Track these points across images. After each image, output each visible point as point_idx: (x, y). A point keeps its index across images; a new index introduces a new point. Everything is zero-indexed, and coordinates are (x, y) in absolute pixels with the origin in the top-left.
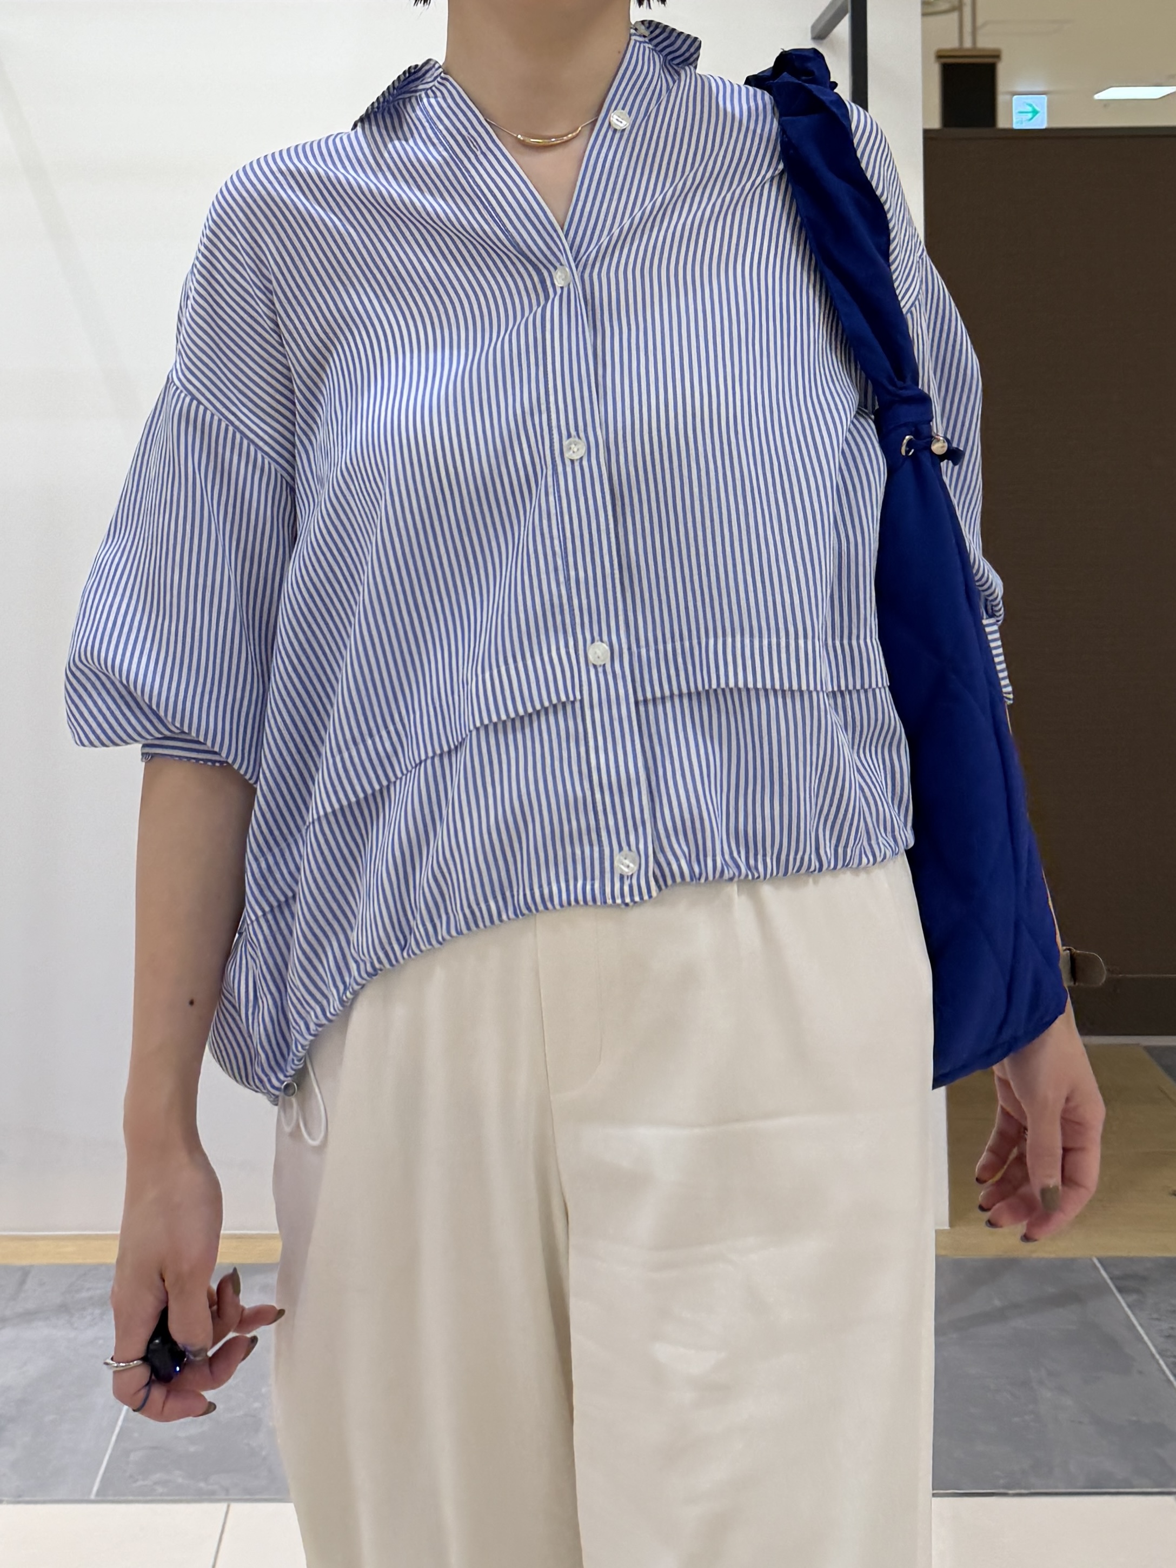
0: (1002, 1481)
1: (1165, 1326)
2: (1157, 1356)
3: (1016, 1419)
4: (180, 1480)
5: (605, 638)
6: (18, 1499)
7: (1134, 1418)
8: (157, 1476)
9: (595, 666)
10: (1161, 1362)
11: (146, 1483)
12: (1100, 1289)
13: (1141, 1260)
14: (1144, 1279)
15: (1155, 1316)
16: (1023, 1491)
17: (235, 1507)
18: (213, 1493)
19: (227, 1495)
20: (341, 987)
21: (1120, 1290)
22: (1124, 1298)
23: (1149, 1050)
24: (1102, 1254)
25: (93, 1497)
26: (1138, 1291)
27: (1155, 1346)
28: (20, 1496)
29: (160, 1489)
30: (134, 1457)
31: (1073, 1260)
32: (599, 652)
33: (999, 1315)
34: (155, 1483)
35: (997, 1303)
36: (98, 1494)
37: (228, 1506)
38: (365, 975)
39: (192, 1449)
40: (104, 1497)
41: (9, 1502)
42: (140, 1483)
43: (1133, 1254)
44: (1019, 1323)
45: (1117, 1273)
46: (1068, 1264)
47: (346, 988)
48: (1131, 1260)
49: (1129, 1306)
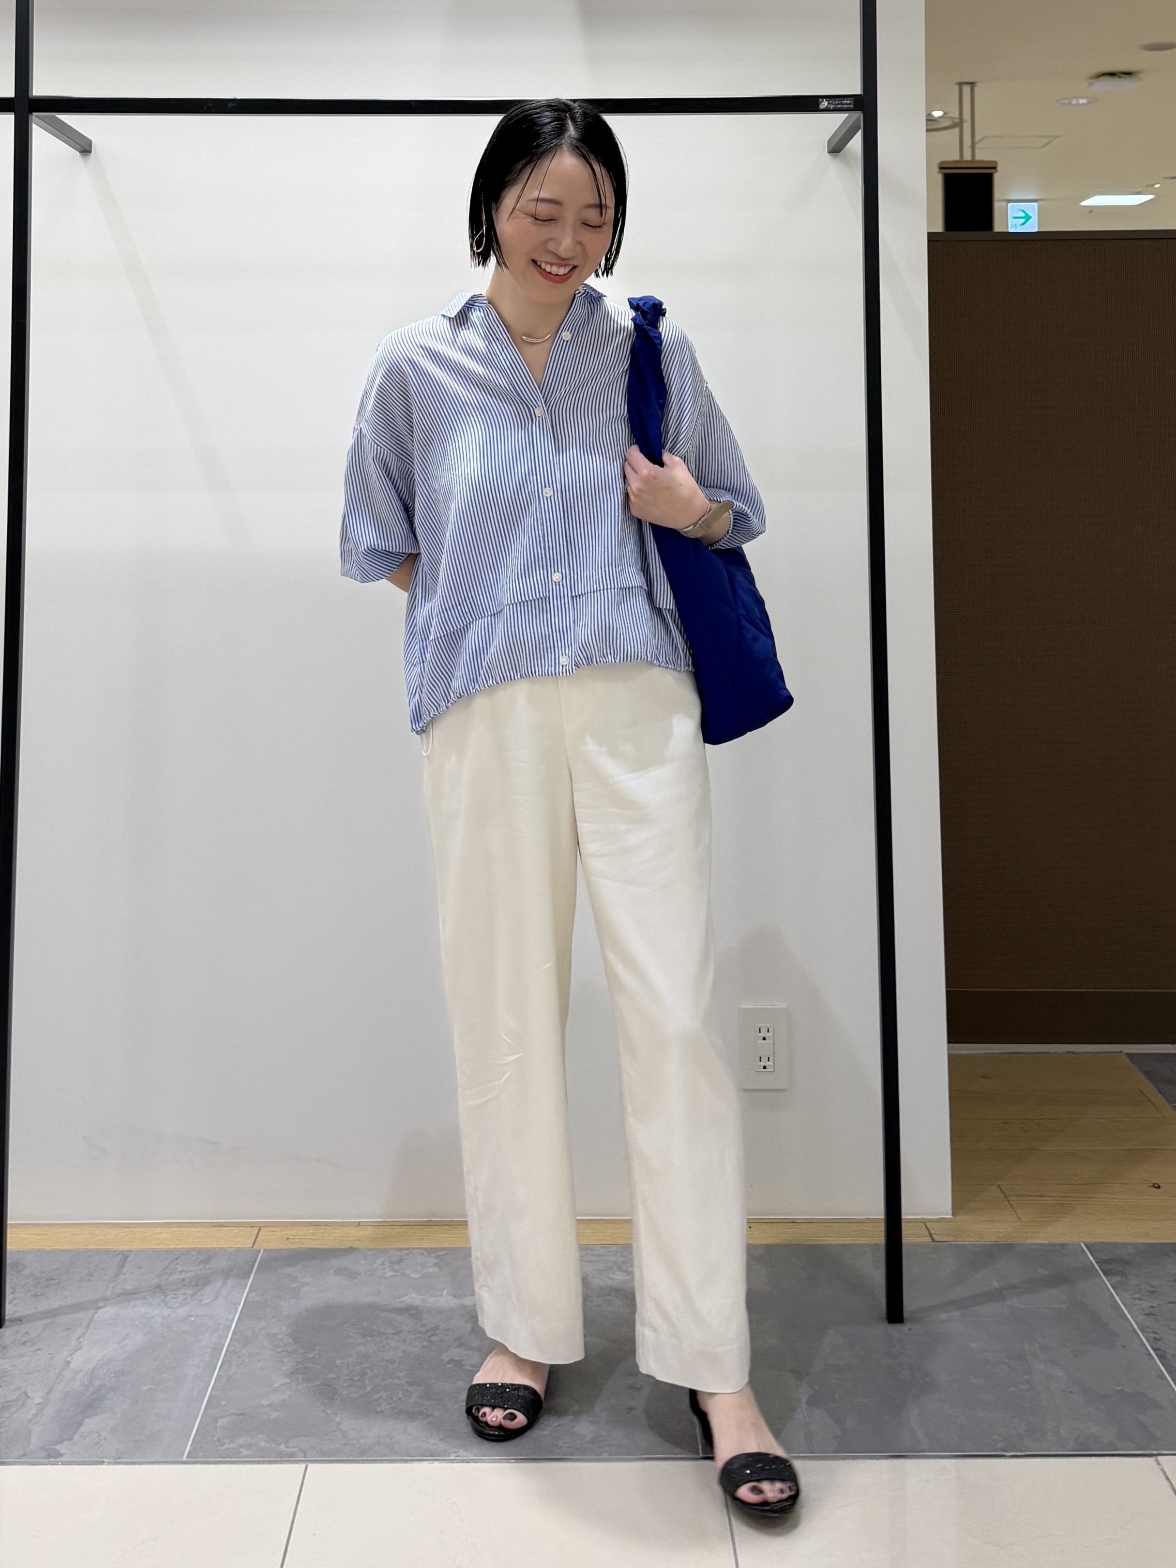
0: (1000, 1445)
1: (1146, 1305)
2: (1139, 1332)
3: (1012, 1389)
4: (263, 1444)
5: (560, 571)
6: (118, 1460)
7: (1119, 1388)
8: (242, 1440)
9: (555, 582)
10: (1142, 1337)
11: (232, 1446)
12: (1087, 1272)
13: (1124, 1245)
14: (1127, 1263)
15: (1137, 1296)
16: (1019, 1453)
17: (311, 1466)
18: (293, 1455)
19: (306, 1457)
20: (447, 702)
21: (1106, 1273)
22: (1109, 1281)
23: (1129, 1055)
24: (1089, 1240)
25: (184, 1459)
26: (1121, 1273)
27: (1137, 1324)
28: (119, 1458)
29: (245, 1452)
30: (221, 1423)
31: (1063, 1245)
32: (557, 577)
33: (998, 1295)
34: (241, 1447)
35: (996, 1284)
36: (188, 1457)
37: (306, 1468)
38: (456, 697)
39: (274, 1415)
40: (195, 1458)
41: (109, 1463)
42: (226, 1446)
43: (1119, 1240)
44: (1014, 1302)
45: (1104, 1257)
46: (1060, 1249)
47: (448, 702)
48: (1115, 1245)
49: (1113, 1288)
